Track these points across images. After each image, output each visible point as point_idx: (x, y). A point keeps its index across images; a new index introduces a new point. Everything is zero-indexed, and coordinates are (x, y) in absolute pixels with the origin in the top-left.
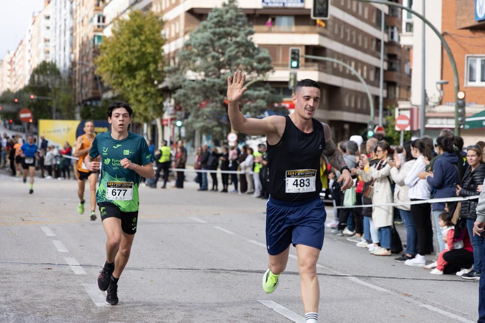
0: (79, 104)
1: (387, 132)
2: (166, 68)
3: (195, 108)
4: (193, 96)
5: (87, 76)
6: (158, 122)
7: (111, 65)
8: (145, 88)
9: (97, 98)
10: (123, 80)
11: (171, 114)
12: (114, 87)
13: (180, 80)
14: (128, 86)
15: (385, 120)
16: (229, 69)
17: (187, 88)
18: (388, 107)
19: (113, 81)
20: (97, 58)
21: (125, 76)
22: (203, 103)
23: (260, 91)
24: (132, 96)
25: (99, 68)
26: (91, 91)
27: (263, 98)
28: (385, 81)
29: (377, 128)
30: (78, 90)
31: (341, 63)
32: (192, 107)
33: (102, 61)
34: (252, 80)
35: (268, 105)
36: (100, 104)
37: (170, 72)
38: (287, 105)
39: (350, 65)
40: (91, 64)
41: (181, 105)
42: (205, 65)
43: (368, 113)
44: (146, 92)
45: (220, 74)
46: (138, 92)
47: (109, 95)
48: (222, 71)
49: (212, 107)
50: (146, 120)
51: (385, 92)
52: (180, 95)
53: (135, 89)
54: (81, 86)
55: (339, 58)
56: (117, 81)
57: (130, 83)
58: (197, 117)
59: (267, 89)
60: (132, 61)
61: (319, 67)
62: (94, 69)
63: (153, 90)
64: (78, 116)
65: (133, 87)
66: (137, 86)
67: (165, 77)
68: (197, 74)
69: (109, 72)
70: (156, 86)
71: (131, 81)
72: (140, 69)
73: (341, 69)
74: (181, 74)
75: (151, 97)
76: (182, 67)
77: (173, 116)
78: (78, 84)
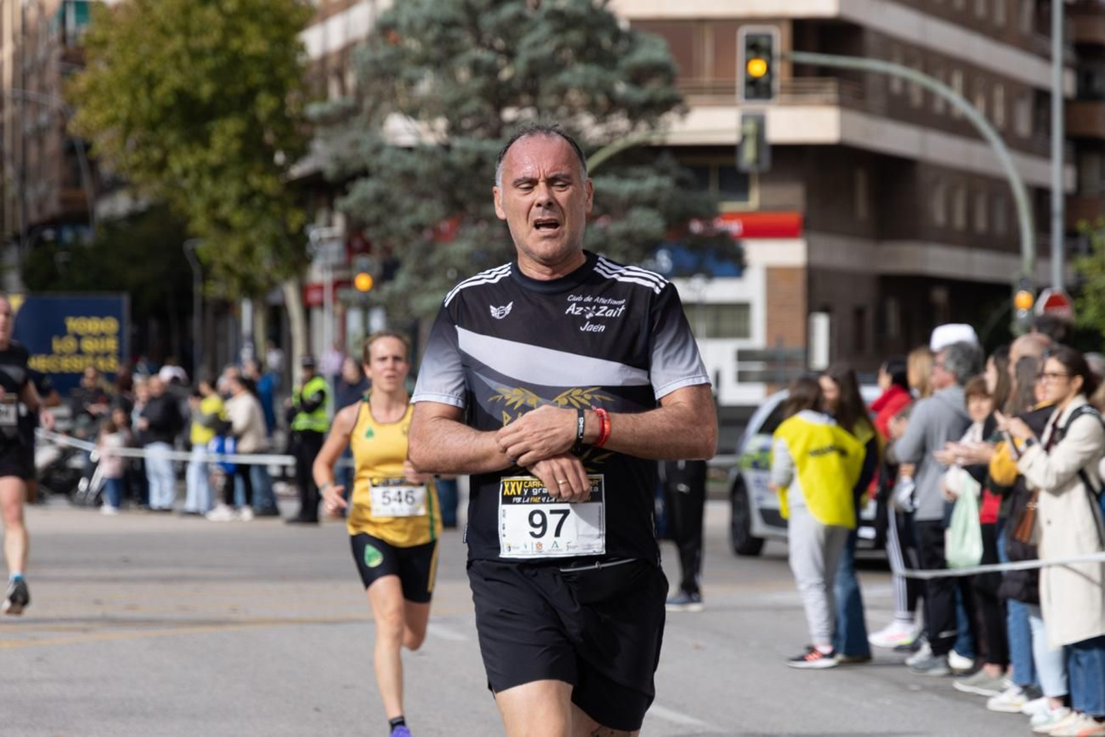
0: (17, 238)
1: (1079, 312)
2: (314, 110)
3: (416, 244)
4: (408, 202)
5: (41, 142)
6: (291, 294)
7: (124, 99)
8: (244, 180)
9: (78, 216)
10: (166, 153)
11: (335, 268)
12: (137, 177)
13: (365, 149)
14: (185, 173)
15: (1071, 270)
16: (534, 105)
17: (386, 174)
18: (1082, 225)
19: (134, 158)
20: (73, 78)
21: (172, 137)
22: (445, 226)
23: (640, 178)
24: (197, 205)
25: (81, 114)
26: (55, 193)
27: (651, 204)
28: (1069, 137)
29: (1045, 297)
30: (11, 191)
31: (917, 77)
32: (405, 241)
33: (93, 88)
34: (611, 142)
35: (669, 227)
36: (88, 237)
37: (327, 121)
38: (735, 227)
39: (948, 82)
40: (55, 101)
41: (370, 234)
42: (450, 95)
43: (1011, 245)
44: (246, 191)
45: (502, 124)
46: (219, 193)
47: (119, 204)
48: (509, 114)
49: (477, 240)
50: (250, 289)
51: (1070, 173)
52: (363, 202)
53: (208, 184)
54: (23, 176)
55: (908, 62)
56: (147, 158)
57: (190, 161)
58: (425, 274)
59: (663, 172)
60: (197, 84)
61: (840, 92)
62: (64, 115)
63: (270, 185)
64: (13, 279)
65: (200, 176)
66: (216, 172)
67: (311, 137)
68: (420, 126)
69: (118, 128)
70: (282, 169)
71: (192, 152)
72: (225, 114)
73: (917, 100)
74: (367, 127)
75: (264, 208)
76: (368, 103)
77: (341, 274)
78: (10, 171)
